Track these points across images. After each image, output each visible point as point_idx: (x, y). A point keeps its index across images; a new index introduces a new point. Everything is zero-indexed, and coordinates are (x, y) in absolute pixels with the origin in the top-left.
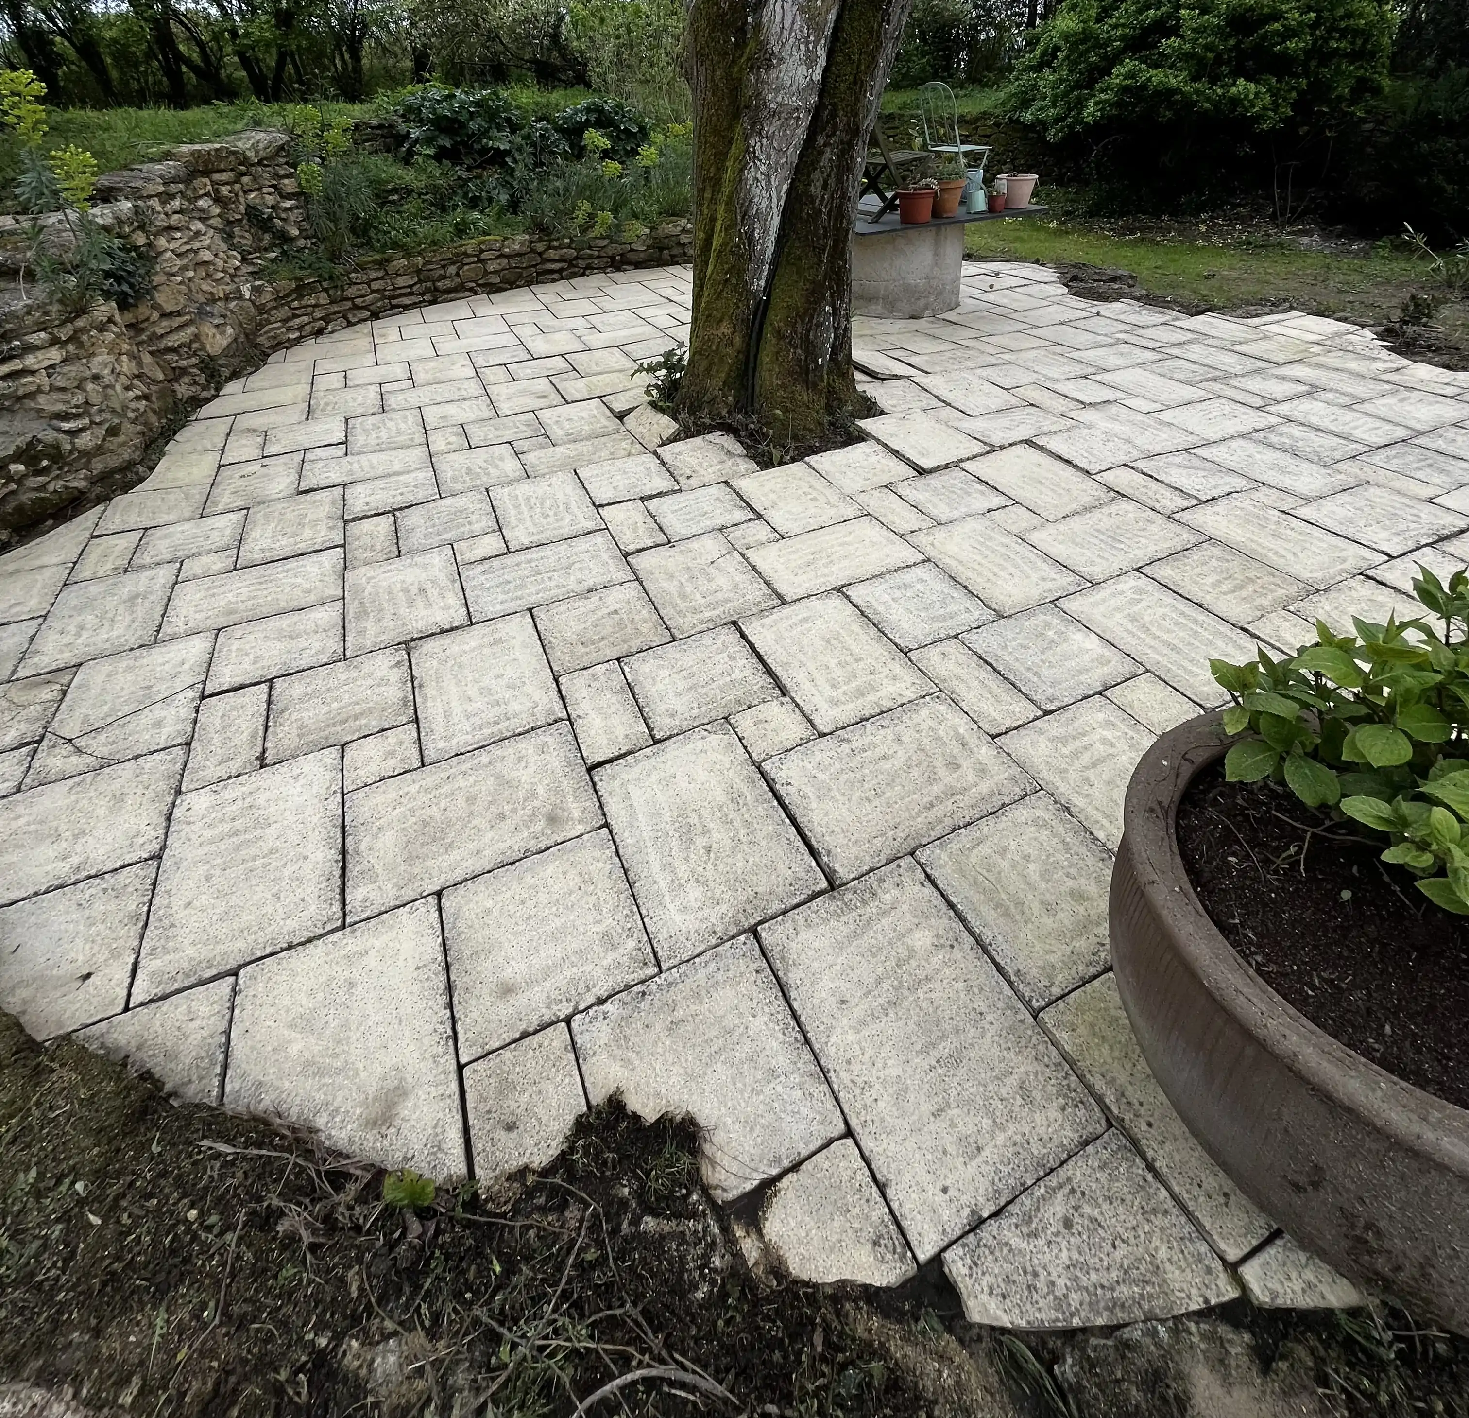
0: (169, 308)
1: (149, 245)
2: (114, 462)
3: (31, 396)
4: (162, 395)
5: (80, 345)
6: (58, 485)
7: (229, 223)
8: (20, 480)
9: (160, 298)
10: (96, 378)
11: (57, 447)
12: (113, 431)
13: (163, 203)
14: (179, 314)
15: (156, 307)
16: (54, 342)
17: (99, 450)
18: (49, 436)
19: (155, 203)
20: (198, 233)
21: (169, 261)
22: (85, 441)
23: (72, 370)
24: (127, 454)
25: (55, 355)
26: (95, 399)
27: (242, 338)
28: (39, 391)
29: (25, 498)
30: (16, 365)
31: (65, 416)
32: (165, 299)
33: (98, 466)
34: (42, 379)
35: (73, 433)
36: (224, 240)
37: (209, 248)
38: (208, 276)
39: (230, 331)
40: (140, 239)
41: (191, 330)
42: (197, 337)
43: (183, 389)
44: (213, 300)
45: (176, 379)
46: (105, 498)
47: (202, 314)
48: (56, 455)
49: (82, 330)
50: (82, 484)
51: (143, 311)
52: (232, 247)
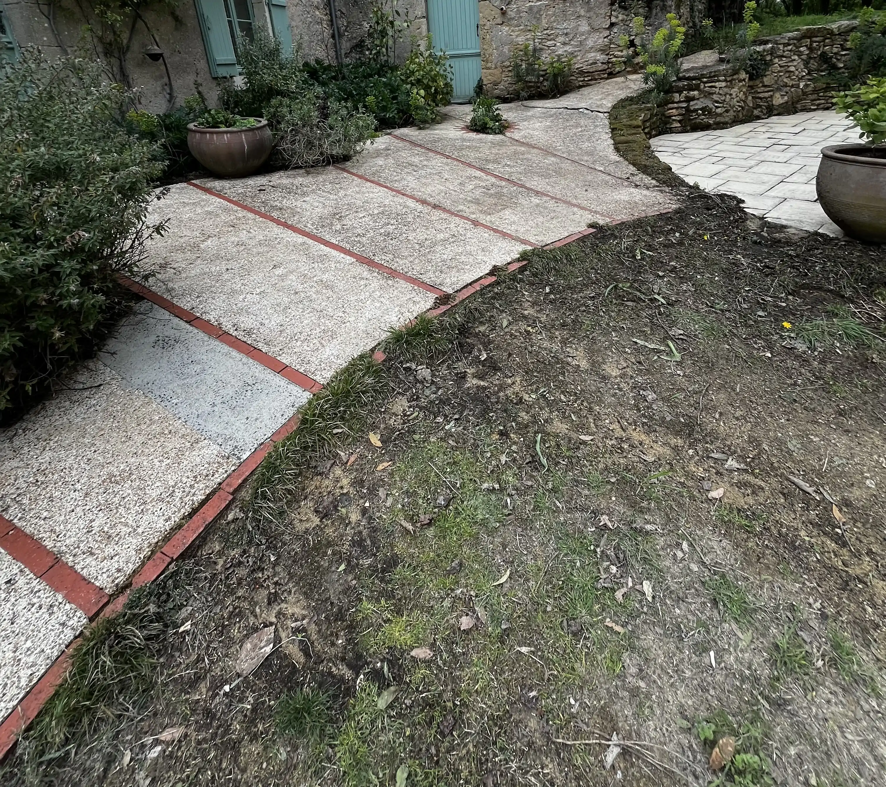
0: (766, 84)
1: (771, 60)
2: (723, 120)
3: (713, 94)
4: (748, 110)
5: (731, 83)
6: (705, 120)
7: (810, 58)
8: (699, 115)
9: (765, 79)
10: (731, 95)
11: (711, 109)
12: (727, 111)
13: (784, 47)
14: (769, 86)
15: (762, 82)
16: (725, 81)
17: (720, 115)
18: (711, 106)
19: (781, 47)
20: (794, 60)
21: (776, 67)
22: (719, 111)
23: (726, 90)
24: (727, 119)
25: (724, 84)
26: (727, 100)
27: (790, 103)
28: (715, 93)
29: (698, 121)
30: (713, 84)
31: (717, 102)
32: (766, 80)
33: (718, 119)
34: (717, 90)
35: (717, 107)
36: (804, 65)
37: (795, 66)
38: (789, 77)
39: (786, 98)
40: (768, 58)
41: (771, 93)
42: (771, 97)
43: (756, 112)
44: (786, 85)
45: (755, 108)
46: (715, 129)
47: (779, 89)
48: (710, 112)
49: (735, 80)
50: (711, 122)
51: (757, 82)
52: (806, 67)
